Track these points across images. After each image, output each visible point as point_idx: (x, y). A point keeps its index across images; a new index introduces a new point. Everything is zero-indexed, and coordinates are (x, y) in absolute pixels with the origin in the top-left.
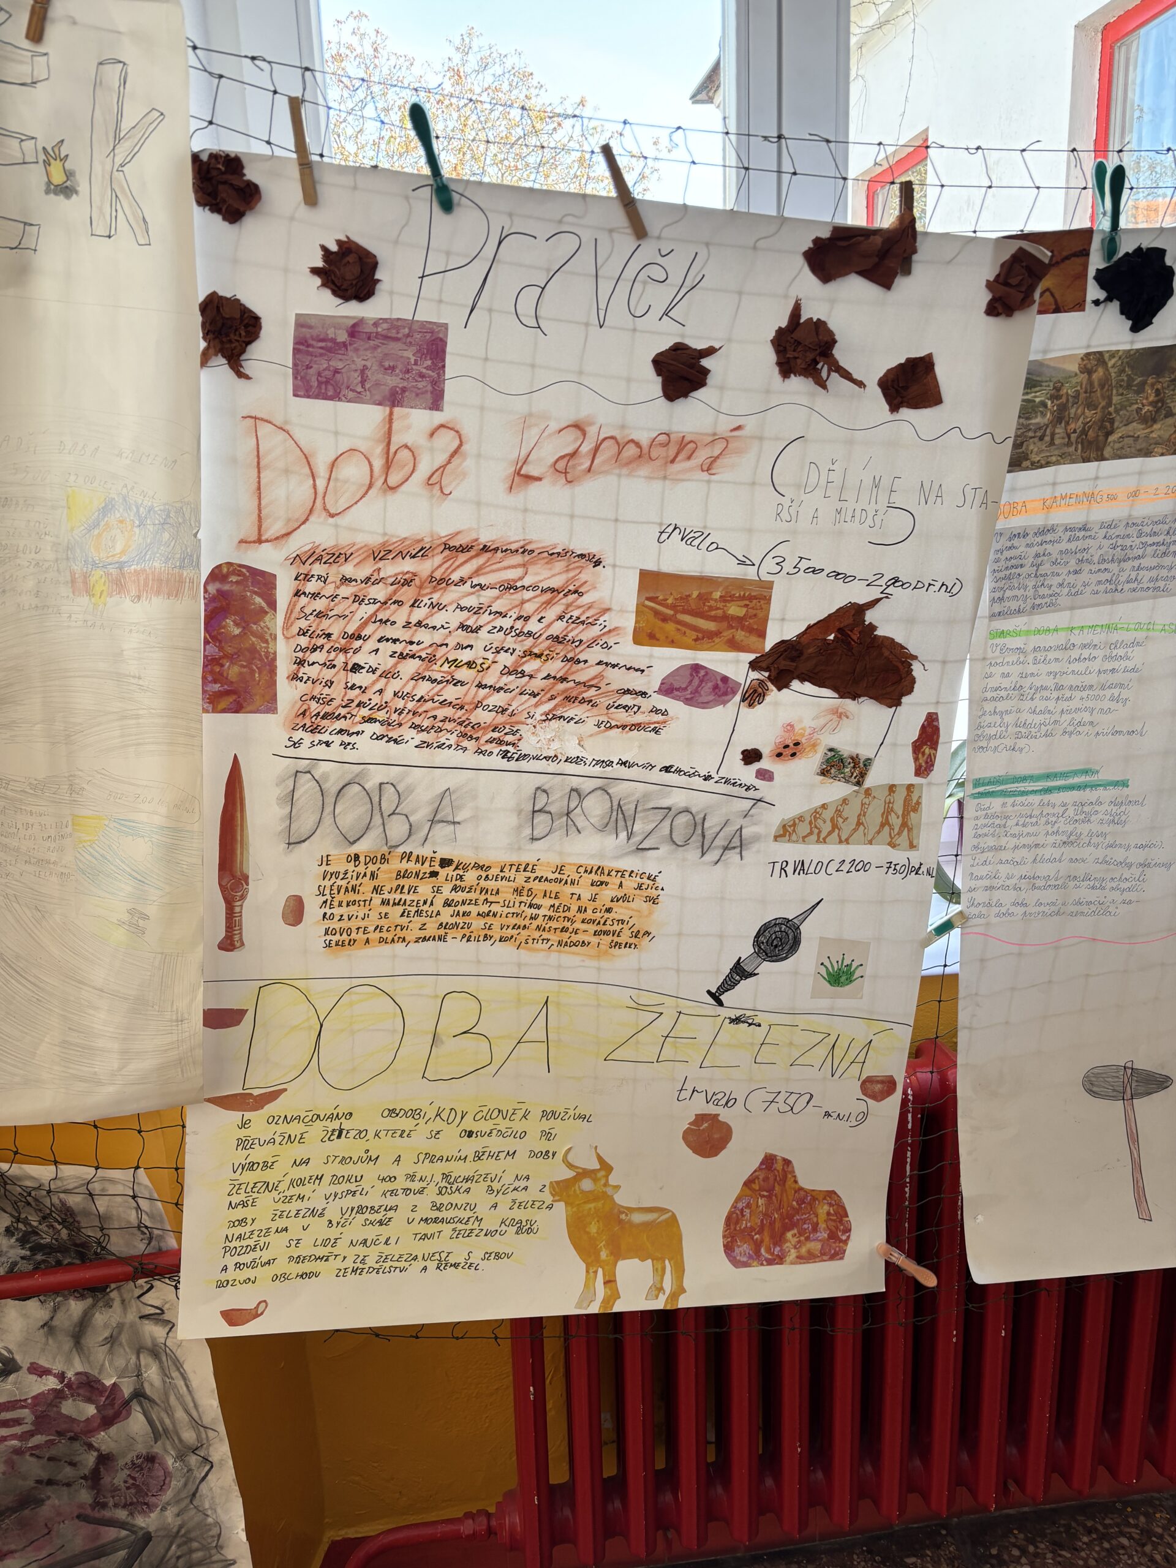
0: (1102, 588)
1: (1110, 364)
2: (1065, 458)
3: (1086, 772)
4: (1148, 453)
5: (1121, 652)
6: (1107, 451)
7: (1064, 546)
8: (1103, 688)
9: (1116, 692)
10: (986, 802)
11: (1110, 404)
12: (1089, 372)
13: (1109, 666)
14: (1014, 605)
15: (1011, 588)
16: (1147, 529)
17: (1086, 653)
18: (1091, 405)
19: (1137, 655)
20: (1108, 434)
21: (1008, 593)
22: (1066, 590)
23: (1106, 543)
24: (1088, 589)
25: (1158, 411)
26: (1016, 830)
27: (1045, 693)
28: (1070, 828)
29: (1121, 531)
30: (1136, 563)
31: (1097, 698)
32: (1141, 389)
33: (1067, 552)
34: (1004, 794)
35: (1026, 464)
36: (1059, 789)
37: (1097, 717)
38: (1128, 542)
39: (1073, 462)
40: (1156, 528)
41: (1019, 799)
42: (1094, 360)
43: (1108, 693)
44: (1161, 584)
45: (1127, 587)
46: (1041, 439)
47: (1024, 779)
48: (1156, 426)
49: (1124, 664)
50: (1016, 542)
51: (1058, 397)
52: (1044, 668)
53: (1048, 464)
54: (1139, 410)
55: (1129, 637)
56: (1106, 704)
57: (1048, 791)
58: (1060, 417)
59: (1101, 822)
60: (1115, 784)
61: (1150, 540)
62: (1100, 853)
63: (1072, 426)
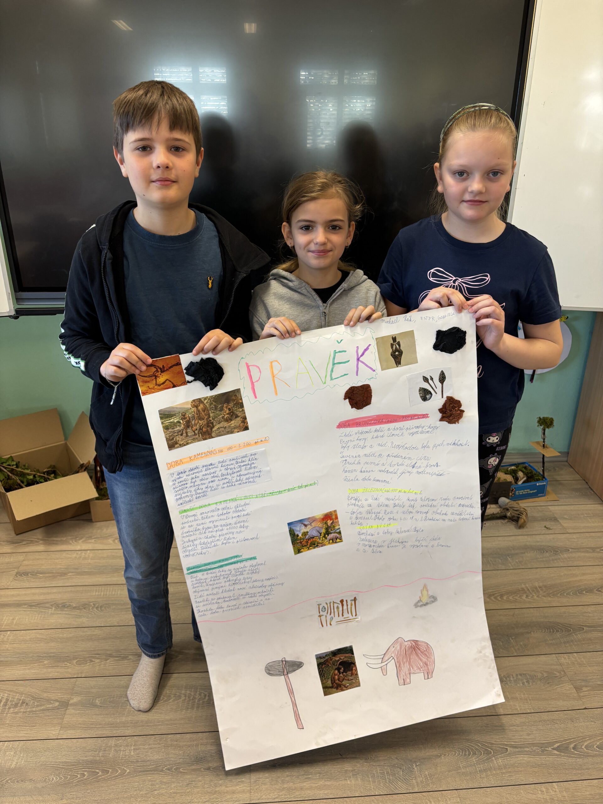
0: (225, 485)
1: (205, 402)
2: (195, 440)
3: (236, 557)
4: (232, 432)
5: (240, 508)
6: (213, 434)
7: (204, 473)
8: (236, 524)
9: (242, 524)
10: (195, 575)
11: (209, 417)
12: (197, 407)
13: (236, 515)
14: (187, 499)
15: (184, 493)
16: (240, 460)
17: (225, 511)
19: (249, 509)
21: (183, 495)
22: (209, 489)
23: (223, 468)
24: (220, 487)
25: (232, 416)
26: (211, 583)
27: (210, 530)
28: (235, 578)
29: (228, 463)
30: (238, 474)
31: (234, 528)
33: (206, 475)
34: (200, 571)
35: (176, 446)
36: (226, 565)
37: (235, 536)
38: (232, 466)
39: (199, 441)
40: (243, 459)
41: (209, 572)
42: (197, 402)
43: (238, 525)
44: (252, 480)
45: (236, 483)
46: (182, 435)
47: (209, 564)
48: (232, 422)
49: (243, 513)
50: (181, 475)
51: (185, 418)
52: (208, 520)
53: (188, 444)
54: (223, 417)
55: (242, 502)
56: (238, 530)
57: (222, 566)
59: (248, 574)
60: (251, 559)
61: (242, 464)
62: (251, 585)
63: (195, 428)
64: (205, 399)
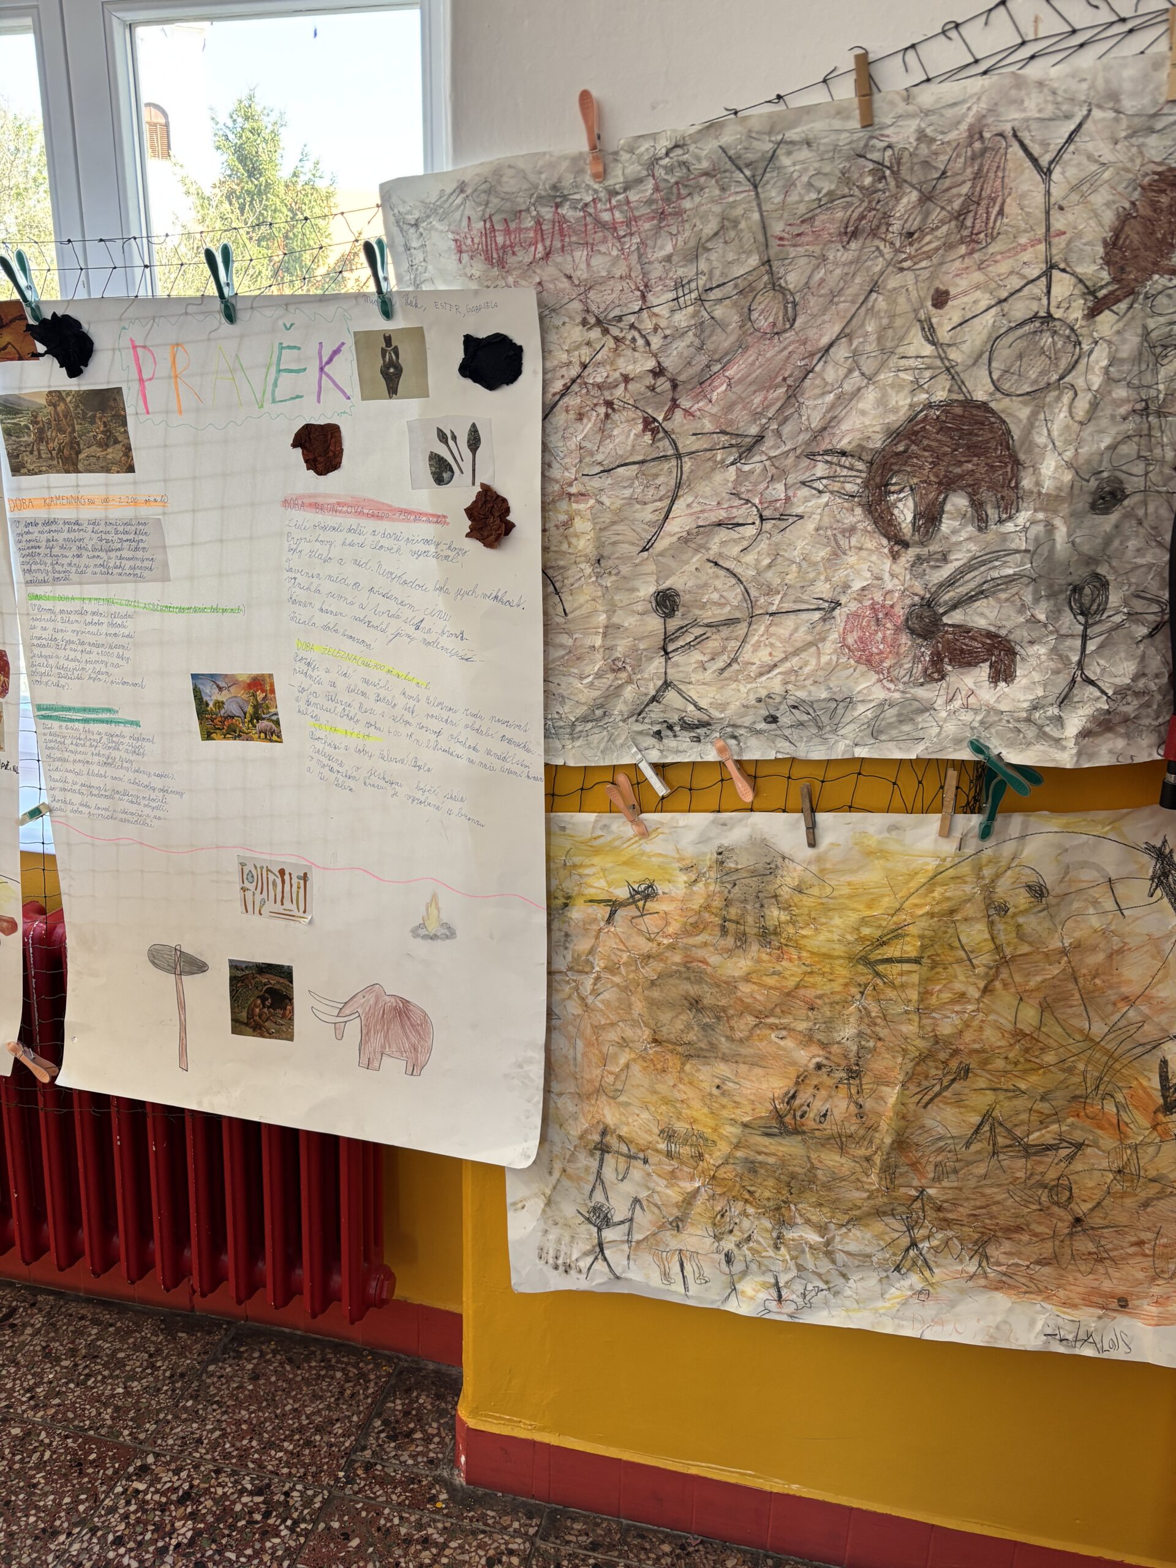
0: (98, 570)
1: (68, 399)
2: (51, 469)
3: (109, 710)
4: (108, 471)
5: (119, 621)
6: (80, 466)
7: (66, 535)
8: (111, 647)
9: (121, 651)
10: (49, 722)
11: (74, 431)
12: (55, 406)
13: (112, 631)
14: (40, 577)
15: (36, 563)
16: (121, 529)
17: (96, 619)
18: (61, 430)
19: (130, 626)
20: (78, 453)
21: (34, 567)
22: (74, 569)
23: (94, 536)
24: (89, 570)
25: (108, 438)
26: (72, 748)
27: (74, 646)
28: (107, 752)
29: (102, 528)
30: (118, 554)
31: (107, 654)
32: (93, 422)
33: (68, 540)
34: (58, 718)
35: (23, 471)
36: (95, 721)
37: (111, 670)
38: (109, 537)
39: (58, 472)
40: (127, 528)
41: (70, 724)
42: (56, 397)
43: (116, 651)
44: (138, 572)
45: (115, 571)
46: (31, 452)
47: (69, 709)
48: (110, 450)
49: (122, 630)
50: (31, 529)
51: (37, 423)
52: (69, 627)
53: (40, 472)
54: (95, 437)
55: (123, 610)
56: (116, 661)
57: (86, 721)
58: (41, 438)
59: (127, 751)
60: (132, 723)
61: (125, 537)
62: (131, 775)
63: (51, 445)
64: (68, 393)
